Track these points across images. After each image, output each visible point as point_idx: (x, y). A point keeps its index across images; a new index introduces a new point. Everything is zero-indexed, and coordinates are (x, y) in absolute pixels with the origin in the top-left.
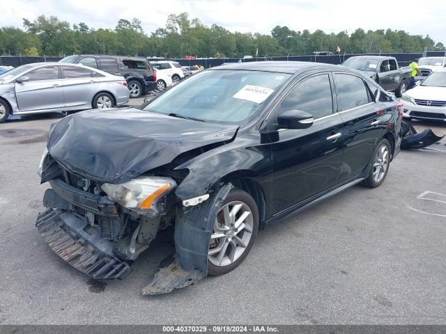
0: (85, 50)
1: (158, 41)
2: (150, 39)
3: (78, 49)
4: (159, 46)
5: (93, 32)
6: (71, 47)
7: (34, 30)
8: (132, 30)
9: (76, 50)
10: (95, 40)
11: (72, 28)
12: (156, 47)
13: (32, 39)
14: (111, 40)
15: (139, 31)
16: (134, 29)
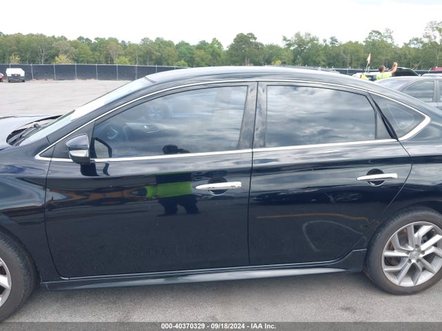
0: (331, 61)
1: (409, 52)
2: (401, 49)
3: (324, 61)
4: (410, 56)
5: (341, 45)
6: (318, 59)
7: (289, 45)
8: (382, 40)
9: (322, 62)
10: (342, 53)
11: (321, 42)
12: (406, 58)
13: (286, 53)
14: (357, 51)
15: (389, 41)
16: (385, 39)
